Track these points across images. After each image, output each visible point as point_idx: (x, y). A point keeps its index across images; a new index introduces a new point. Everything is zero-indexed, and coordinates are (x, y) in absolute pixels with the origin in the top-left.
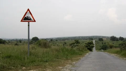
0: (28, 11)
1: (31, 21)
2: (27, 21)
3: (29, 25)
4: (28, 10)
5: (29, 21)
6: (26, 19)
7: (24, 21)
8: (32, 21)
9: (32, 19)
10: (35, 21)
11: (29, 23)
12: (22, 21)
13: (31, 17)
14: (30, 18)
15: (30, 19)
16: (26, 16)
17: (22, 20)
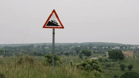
0: (54, 13)
1: (57, 28)
2: (51, 28)
3: (54, 33)
4: (54, 11)
5: (54, 26)
6: (50, 24)
7: (47, 26)
8: (59, 27)
9: (59, 24)
10: (63, 27)
11: (54, 30)
12: (44, 27)
13: (58, 22)
14: (56, 23)
15: (57, 25)
16: (50, 20)
17: (45, 25)
